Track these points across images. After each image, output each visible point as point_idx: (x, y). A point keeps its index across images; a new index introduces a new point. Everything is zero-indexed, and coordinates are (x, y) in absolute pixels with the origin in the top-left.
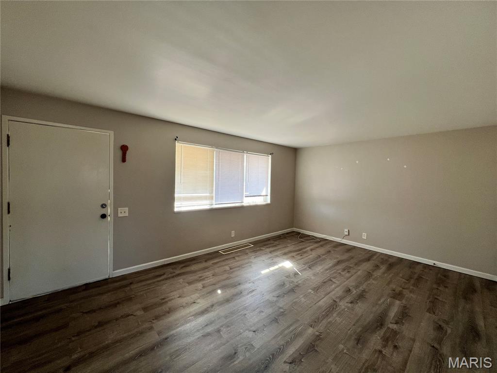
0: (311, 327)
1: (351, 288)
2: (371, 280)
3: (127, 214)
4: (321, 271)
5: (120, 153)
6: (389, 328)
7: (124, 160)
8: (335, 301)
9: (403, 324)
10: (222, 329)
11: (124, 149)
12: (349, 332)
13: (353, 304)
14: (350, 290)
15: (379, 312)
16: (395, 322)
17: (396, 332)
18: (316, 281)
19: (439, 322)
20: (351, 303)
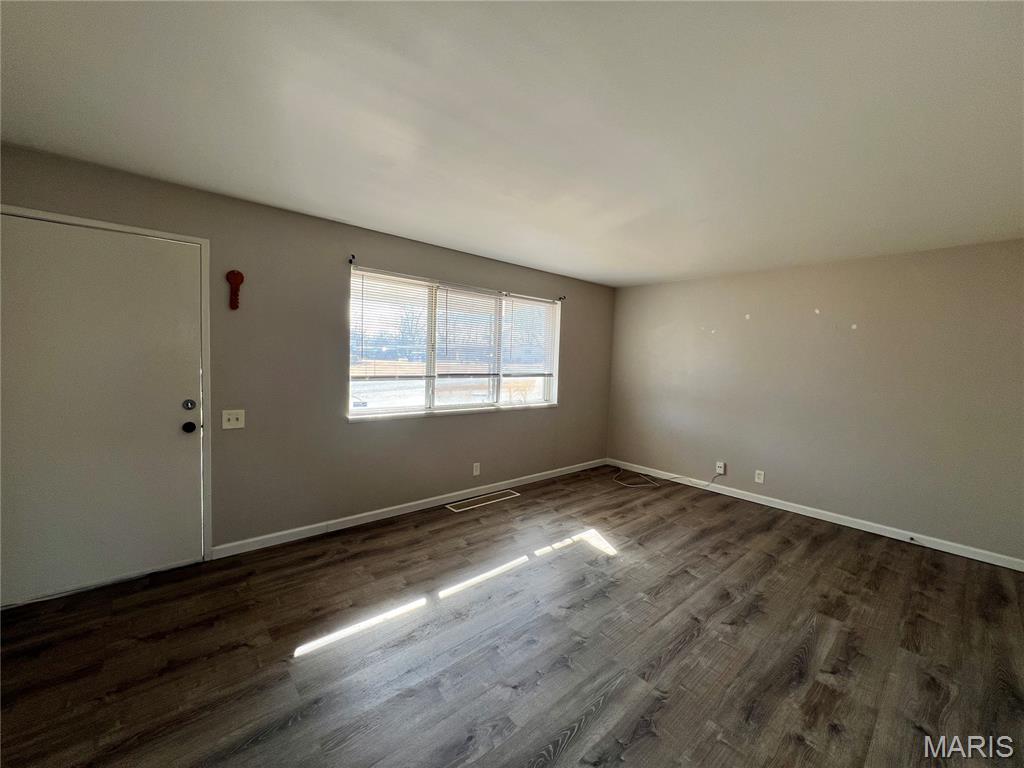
0: (644, 678)
1: (730, 590)
2: (775, 572)
3: (241, 424)
4: (664, 551)
5: (224, 288)
6: (817, 683)
7: (234, 304)
8: (696, 619)
9: (850, 674)
10: (443, 680)
11: (234, 279)
12: (729, 690)
13: (734, 627)
14: (728, 594)
15: (796, 645)
16: (830, 670)
17: (834, 691)
18: (655, 573)
19: (929, 672)
20: (732, 624)
